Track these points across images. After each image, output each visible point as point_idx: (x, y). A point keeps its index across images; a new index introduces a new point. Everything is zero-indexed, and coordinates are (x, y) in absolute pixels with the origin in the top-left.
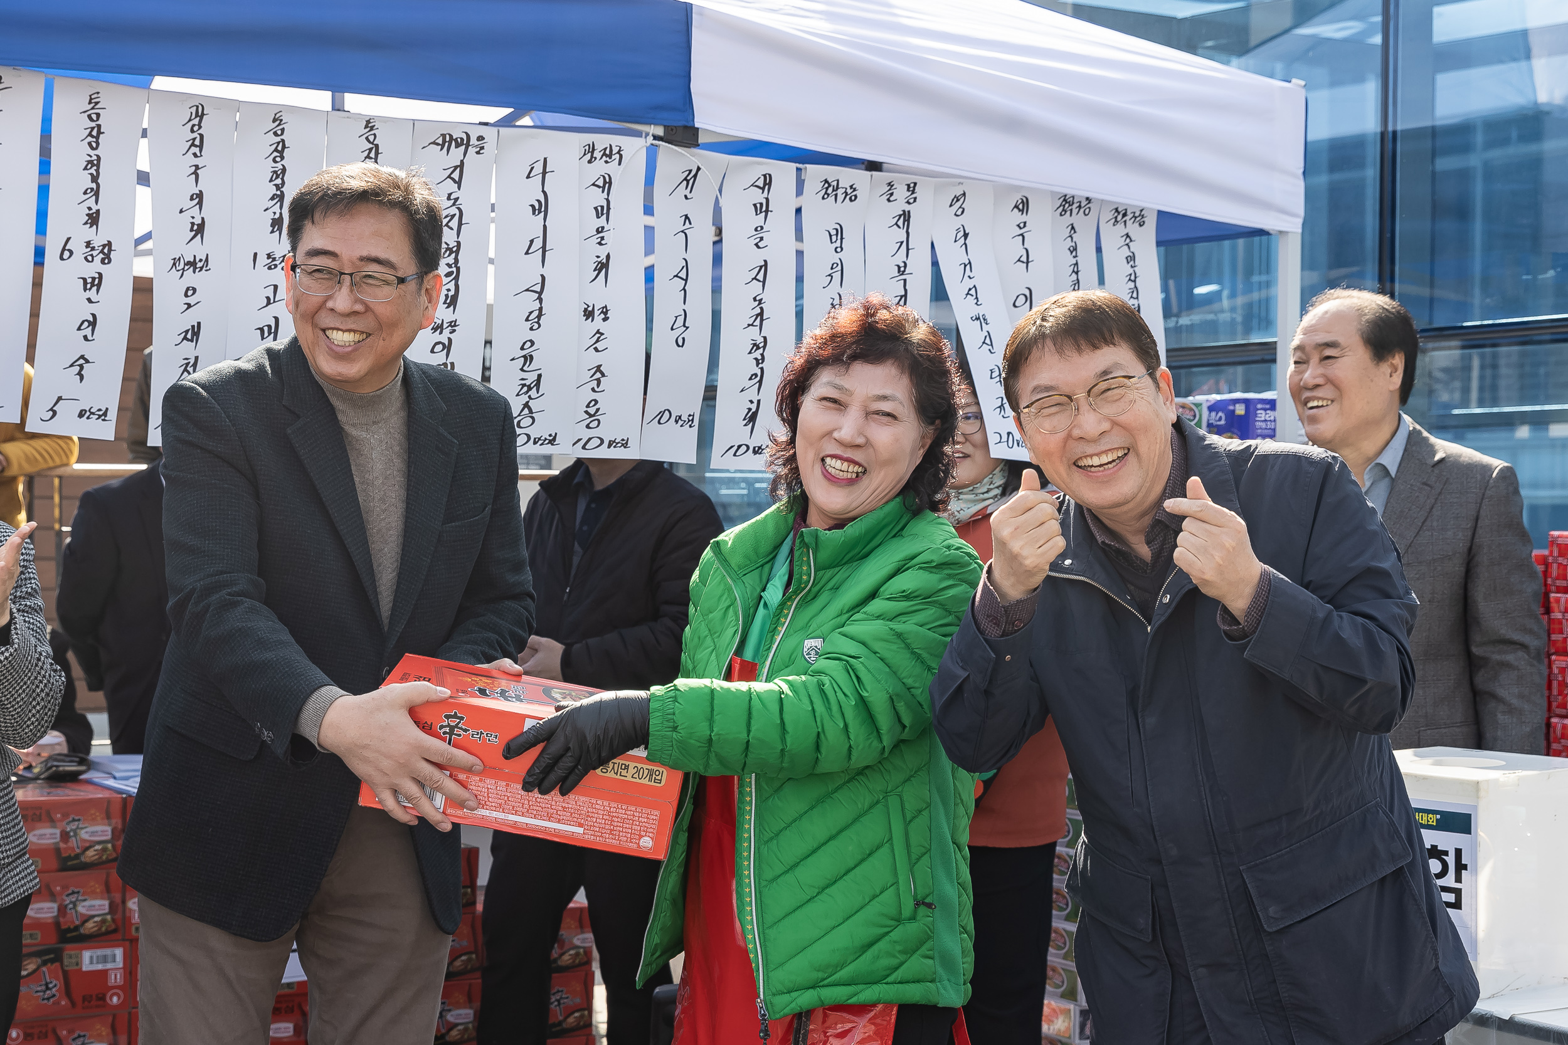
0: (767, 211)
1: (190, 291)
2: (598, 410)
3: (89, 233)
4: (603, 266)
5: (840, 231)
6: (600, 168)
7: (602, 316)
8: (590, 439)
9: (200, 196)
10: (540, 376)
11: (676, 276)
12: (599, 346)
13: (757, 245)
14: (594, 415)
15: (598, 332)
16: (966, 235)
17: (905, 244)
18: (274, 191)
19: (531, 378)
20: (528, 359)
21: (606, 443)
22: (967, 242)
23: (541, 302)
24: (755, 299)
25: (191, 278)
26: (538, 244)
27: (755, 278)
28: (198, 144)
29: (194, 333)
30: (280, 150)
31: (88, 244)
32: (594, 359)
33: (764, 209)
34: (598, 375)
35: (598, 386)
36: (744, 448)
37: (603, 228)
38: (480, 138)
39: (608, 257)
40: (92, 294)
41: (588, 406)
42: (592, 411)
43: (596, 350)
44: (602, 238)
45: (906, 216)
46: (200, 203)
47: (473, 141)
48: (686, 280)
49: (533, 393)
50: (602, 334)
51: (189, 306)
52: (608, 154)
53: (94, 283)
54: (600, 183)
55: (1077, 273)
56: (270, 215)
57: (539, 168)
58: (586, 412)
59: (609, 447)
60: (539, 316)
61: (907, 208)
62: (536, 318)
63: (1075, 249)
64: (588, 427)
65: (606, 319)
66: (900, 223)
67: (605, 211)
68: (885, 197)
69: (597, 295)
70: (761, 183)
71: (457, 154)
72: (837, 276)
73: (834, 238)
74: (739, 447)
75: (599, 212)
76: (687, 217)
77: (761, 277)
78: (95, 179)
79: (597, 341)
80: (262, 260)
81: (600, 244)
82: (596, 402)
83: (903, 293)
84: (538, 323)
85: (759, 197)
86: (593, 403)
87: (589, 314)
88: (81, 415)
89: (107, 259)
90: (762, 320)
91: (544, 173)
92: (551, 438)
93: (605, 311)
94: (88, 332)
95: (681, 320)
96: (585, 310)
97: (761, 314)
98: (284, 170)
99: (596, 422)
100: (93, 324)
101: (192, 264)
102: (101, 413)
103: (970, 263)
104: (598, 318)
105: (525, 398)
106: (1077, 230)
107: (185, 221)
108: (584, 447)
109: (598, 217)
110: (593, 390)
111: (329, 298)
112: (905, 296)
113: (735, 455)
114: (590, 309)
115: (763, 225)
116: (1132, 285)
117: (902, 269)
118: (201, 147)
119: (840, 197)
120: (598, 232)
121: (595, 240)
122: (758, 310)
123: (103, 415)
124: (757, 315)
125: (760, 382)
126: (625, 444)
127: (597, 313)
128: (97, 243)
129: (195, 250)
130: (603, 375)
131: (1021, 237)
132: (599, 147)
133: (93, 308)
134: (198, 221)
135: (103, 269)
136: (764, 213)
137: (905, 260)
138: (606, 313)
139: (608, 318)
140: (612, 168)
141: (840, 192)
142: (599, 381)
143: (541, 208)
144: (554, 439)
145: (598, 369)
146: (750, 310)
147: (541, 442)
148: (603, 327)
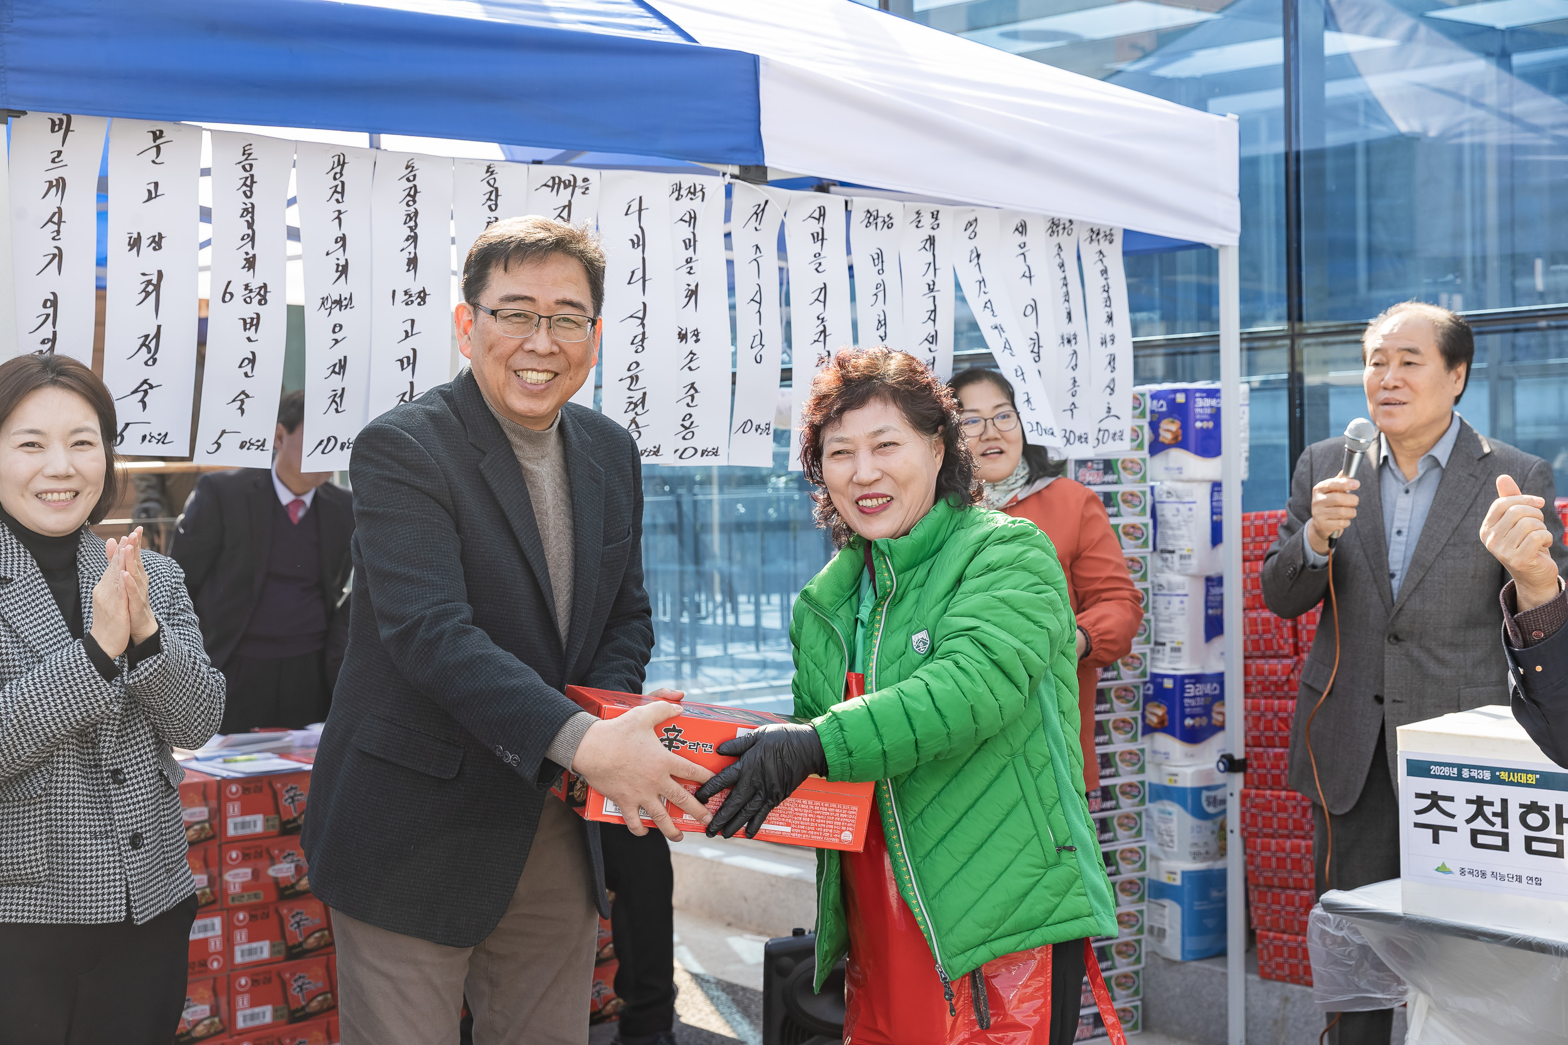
0: (823, 239)
1: (337, 327)
2: (692, 423)
3: (247, 276)
4: (693, 293)
5: (880, 255)
6: (686, 204)
7: (694, 338)
8: (685, 449)
9: (343, 238)
10: (645, 394)
11: (752, 300)
12: (692, 365)
13: (816, 269)
14: (689, 428)
15: (691, 353)
16: (978, 256)
17: (932, 265)
18: (408, 232)
19: (637, 396)
20: (634, 379)
21: (699, 453)
22: (980, 261)
23: (644, 328)
24: (818, 318)
25: (338, 316)
26: (639, 274)
27: (817, 299)
28: (340, 191)
29: (341, 367)
30: (412, 195)
31: (247, 286)
32: (689, 377)
33: (820, 237)
34: (692, 391)
35: (692, 401)
37: (691, 258)
38: (585, 180)
39: (697, 286)
40: (251, 333)
41: (684, 420)
42: (687, 424)
43: (690, 369)
44: (691, 268)
45: (931, 240)
46: (344, 246)
47: (579, 183)
48: (760, 303)
49: (639, 409)
50: (695, 354)
51: (337, 341)
52: (692, 192)
53: (253, 323)
54: (687, 218)
55: (1066, 285)
56: (405, 256)
57: (635, 206)
58: (683, 425)
59: (702, 456)
60: (643, 340)
61: (932, 233)
62: (640, 342)
63: (1063, 265)
64: (684, 438)
65: (697, 341)
66: (928, 246)
67: (692, 243)
68: (915, 224)
69: (690, 320)
70: (816, 215)
71: (565, 194)
72: (881, 295)
73: (876, 261)
75: (688, 244)
76: (757, 247)
77: (821, 298)
78: (250, 225)
79: (691, 361)
80: (400, 297)
81: (689, 273)
82: (691, 416)
83: (933, 308)
84: (642, 346)
85: (815, 227)
86: (688, 417)
87: (683, 337)
88: (242, 447)
89: (263, 301)
90: (825, 336)
91: (640, 210)
92: (655, 450)
93: (696, 334)
94: (248, 369)
95: (758, 338)
96: (680, 333)
97: (824, 331)
98: (416, 213)
99: (691, 434)
100: (252, 361)
101: (338, 302)
102: (259, 444)
103: (984, 280)
104: (691, 339)
105: (632, 415)
106: (1063, 248)
107: (331, 262)
108: (680, 457)
109: (687, 249)
110: (688, 405)
111: (526, 340)
112: (935, 310)
114: (684, 332)
115: (819, 251)
116: (1105, 295)
117: (932, 287)
118: (342, 193)
119: (880, 225)
120: (687, 262)
121: (685, 270)
122: (821, 328)
123: (262, 445)
124: (821, 332)
126: (715, 453)
127: (689, 335)
128: (255, 285)
129: (341, 289)
130: (696, 391)
131: (1022, 256)
132: (685, 186)
133: (252, 347)
134: (342, 262)
135: (261, 309)
136: (820, 242)
137: (933, 278)
138: (697, 336)
139: (699, 340)
140: (696, 204)
141: (880, 220)
142: (692, 396)
143: (639, 242)
144: (658, 451)
145: (692, 385)
146: (815, 328)
147: (646, 454)
148: (695, 348)
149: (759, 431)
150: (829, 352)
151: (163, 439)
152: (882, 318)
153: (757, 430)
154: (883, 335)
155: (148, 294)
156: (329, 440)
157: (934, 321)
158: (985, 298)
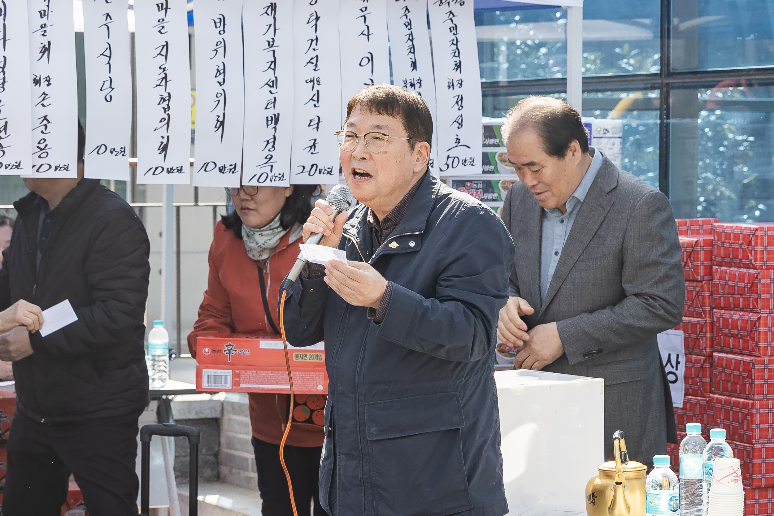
0: (167, 8)
2: (46, 146)
4: (46, 50)
5: (223, 20)
7: (47, 83)
8: (41, 165)
10: (6, 123)
11: (102, 54)
12: (45, 102)
13: (160, 31)
14: (43, 149)
15: (44, 93)
16: (317, 18)
17: (272, 26)
21: (53, 168)
22: (318, 23)
23: (4, 74)
24: (160, 68)
27: (160, 54)
32: (43, 112)
33: (164, 7)
34: (45, 122)
35: (46, 129)
36: (160, 170)
37: (45, 24)
39: (49, 43)
41: (39, 143)
42: (42, 146)
43: (43, 105)
44: (45, 31)
45: (273, 7)
48: (110, 57)
49: (2, 134)
50: (46, 95)
55: (412, 40)
58: (38, 147)
59: (56, 170)
63: (410, 24)
64: (40, 157)
65: (49, 85)
66: (269, 12)
67: (46, 14)
69: (43, 69)
72: (221, 51)
73: (218, 25)
74: (156, 168)
75: (43, 14)
76: (108, 15)
77: (164, 53)
79: (44, 99)
81: (43, 35)
82: (45, 140)
83: (273, 60)
84: (3, 87)
86: (43, 141)
87: (37, 82)
90: (166, 82)
92: (17, 164)
93: (48, 79)
95: (107, 84)
96: (35, 79)
97: (165, 78)
99: (46, 154)
103: (317, 39)
104: (44, 84)
106: (410, 10)
108: (38, 171)
109: (42, 17)
110: (42, 132)
112: (275, 61)
113: (154, 174)
114: (38, 78)
115: (163, 17)
116: (454, 47)
117: (271, 43)
120: (42, 27)
121: (40, 33)
122: (163, 75)
124: (163, 79)
125: (168, 123)
126: (66, 168)
127: (42, 81)
130: (49, 122)
131: (363, 18)
136: (164, 10)
137: (273, 37)
138: (49, 81)
139: (50, 84)
142: (46, 126)
144: (19, 165)
145: (45, 118)
146: (158, 75)
147: (10, 167)
148: (47, 90)
149: (115, 153)
150: (169, 94)
152: (221, 67)
153: (112, 152)
154: (221, 81)
157: (274, 70)
158: (312, 54)
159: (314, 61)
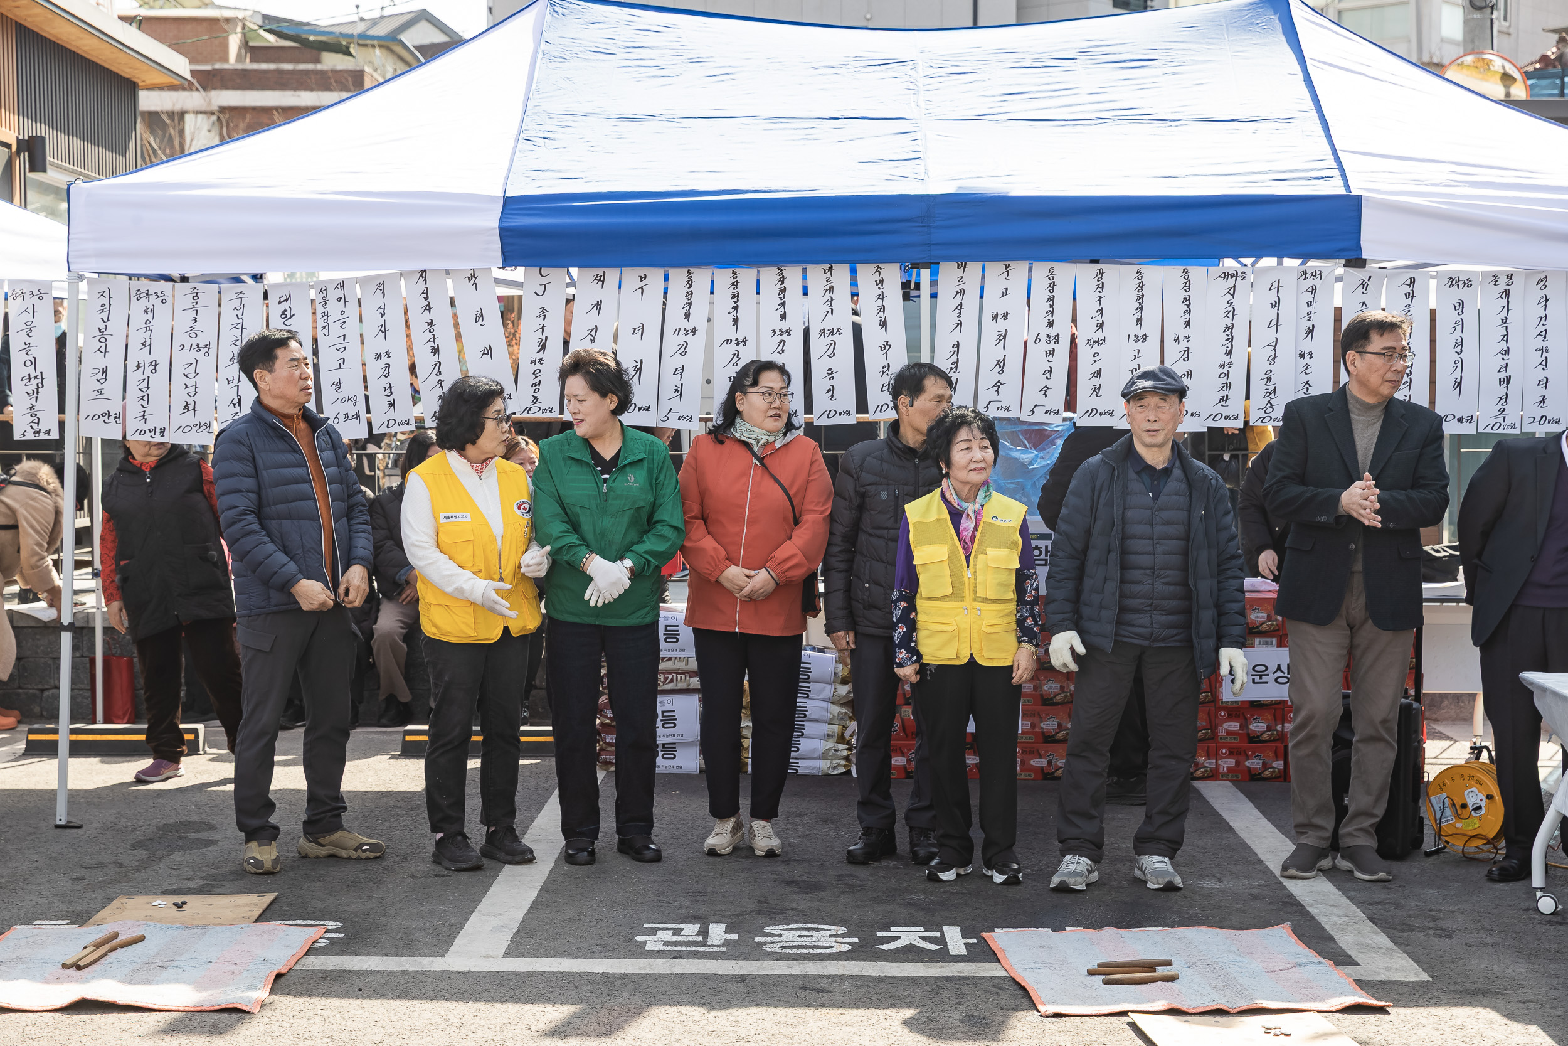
0: (1413, 297)
1: (1096, 354)
3: (1048, 331)
4: (1310, 331)
5: (1461, 304)
6: (1310, 282)
7: (1309, 356)
9: (1102, 310)
10: (1276, 387)
12: (1307, 371)
15: (1307, 364)
16: (1547, 300)
17: (1506, 308)
18: (1138, 305)
19: (1271, 388)
20: (1269, 379)
22: (1547, 303)
23: (1276, 351)
25: (1096, 348)
26: (1274, 322)
28: (1101, 287)
29: (1099, 373)
30: (1141, 286)
31: (1048, 335)
32: (1305, 378)
33: (1411, 296)
34: (1307, 385)
37: (1311, 312)
38: (1243, 273)
39: (1313, 326)
40: (1050, 358)
43: (1306, 373)
44: (1310, 317)
45: (1507, 293)
46: (1102, 314)
47: (1240, 274)
49: (1273, 395)
50: (1309, 365)
51: (1096, 361)
52: (1314, 275)
53: (1052, 353)
54: (1310, 290)
56: (1136, 317)
57: (1275, 285)
60: (1274, 358)
61: (1507, 287)
62: (1273, 359)
66: (1503, 296)
67: (1312, 304)
68: (1493, 283)
69: (1307, 345)
70: (1408, 282)
71: (1231, 281)
72: (1459, 328)
73: (1457, 308)
75: (1309, 304)
76: (1364, 303)
78: (1051, 306)
79: (1307, 368)
80: (1132, 338)
81: (1309, 320)
83: (1505, 334)
84: (1274, 361)
85: (1408, 290)
87: (1302, 355)
88: (1046, 412)
89: (1057, 342)
91: (1278, 287)
93: (1311, 354)
94: (1048, 375)
96: (1300, 354)
98: (1143, 295)
100: (1050, 371)
101: (1097, 342)
102: (1055, 411)
103: (1546, 316)
104: (1307, 357)
105: (1268, 399)
107: (1095, 321)
109: (1308, 307)
112: (1507, 335)
114: (1303, 353)
115: (1410, 304)
117: (1504, 321)
118: (1103, 288)
119: (1461, 286)
120: (1308, 314)
121: (1306, 318)
123: (1057, 413)
125: (1410, 385)
127: (1306, 355)
128: (1052, 335)
129: (1100, 335)
130: (1310, 385)
132: (1309, 272)
133: (1050, 364)
134: (1100, 322)
135: (1055, 346)
136: (1410, 298)
137: (1506, 316)
139: (1312, 357)
140: (1317, 282)
141: (1460, 283)
142: (1308, 389)
143: (1276, 305)
145: (1307, 382)
148: (1310, 362)
151: (1007, 409)
152: (1459, 340)
154: (1459, 351)
155: (1000, 341)
156: (1092, 410)
157: (1507, 341)
158: (1542, 328)
159: (1543, 334)
